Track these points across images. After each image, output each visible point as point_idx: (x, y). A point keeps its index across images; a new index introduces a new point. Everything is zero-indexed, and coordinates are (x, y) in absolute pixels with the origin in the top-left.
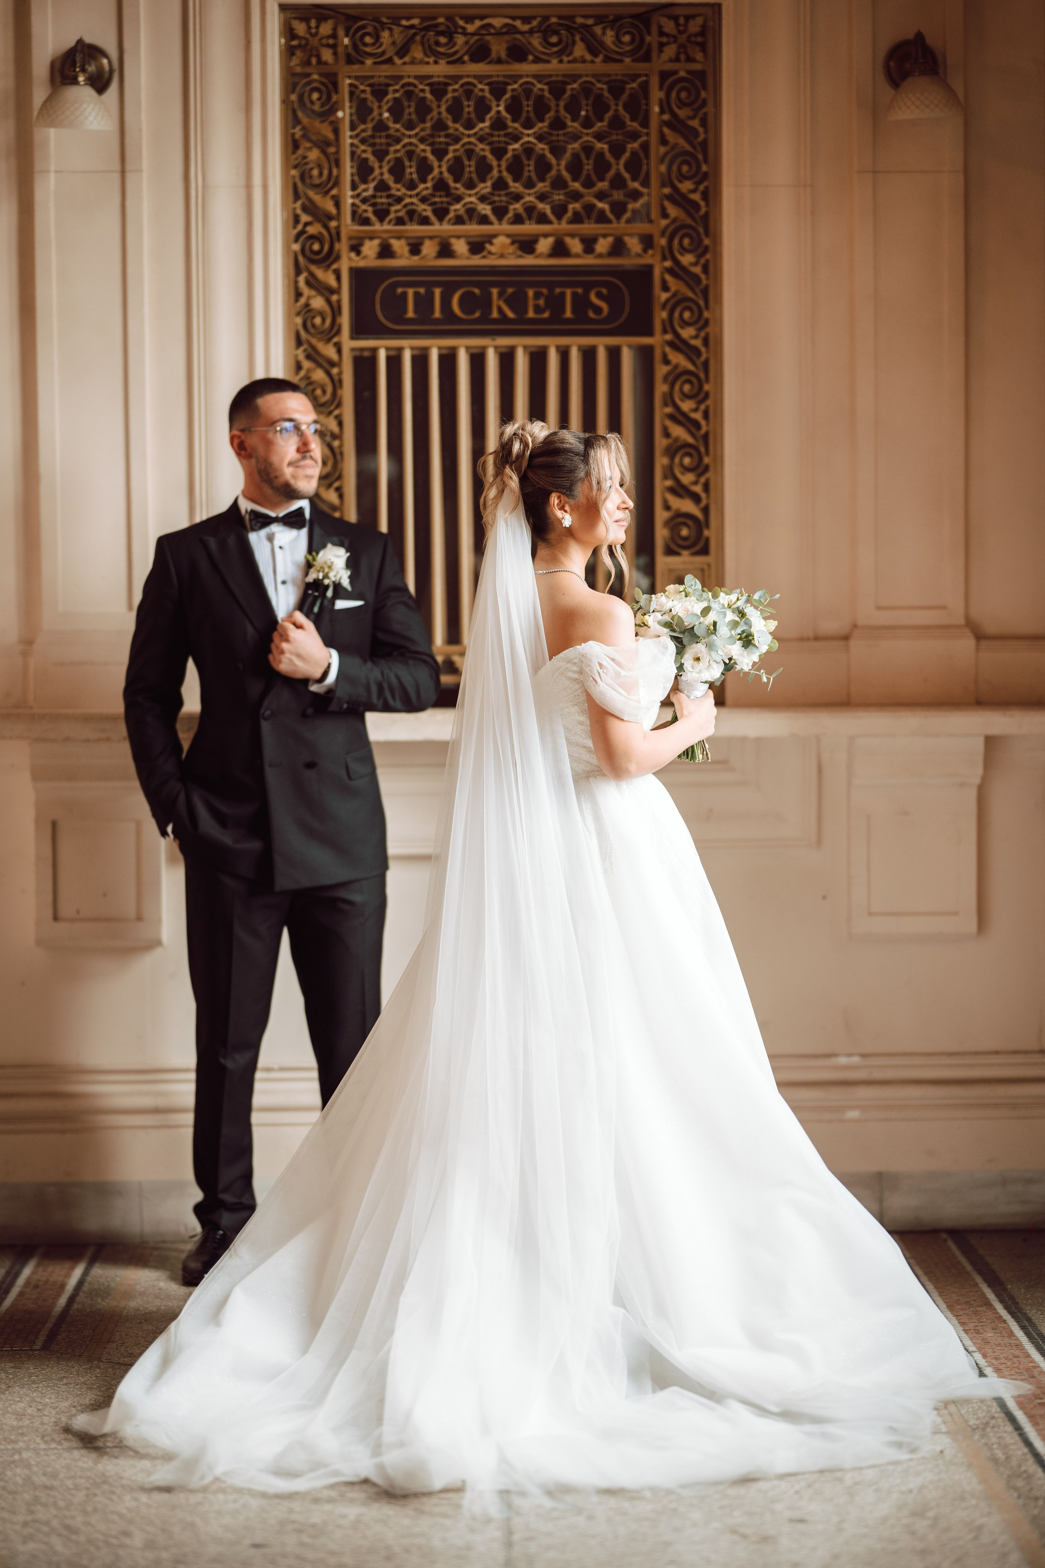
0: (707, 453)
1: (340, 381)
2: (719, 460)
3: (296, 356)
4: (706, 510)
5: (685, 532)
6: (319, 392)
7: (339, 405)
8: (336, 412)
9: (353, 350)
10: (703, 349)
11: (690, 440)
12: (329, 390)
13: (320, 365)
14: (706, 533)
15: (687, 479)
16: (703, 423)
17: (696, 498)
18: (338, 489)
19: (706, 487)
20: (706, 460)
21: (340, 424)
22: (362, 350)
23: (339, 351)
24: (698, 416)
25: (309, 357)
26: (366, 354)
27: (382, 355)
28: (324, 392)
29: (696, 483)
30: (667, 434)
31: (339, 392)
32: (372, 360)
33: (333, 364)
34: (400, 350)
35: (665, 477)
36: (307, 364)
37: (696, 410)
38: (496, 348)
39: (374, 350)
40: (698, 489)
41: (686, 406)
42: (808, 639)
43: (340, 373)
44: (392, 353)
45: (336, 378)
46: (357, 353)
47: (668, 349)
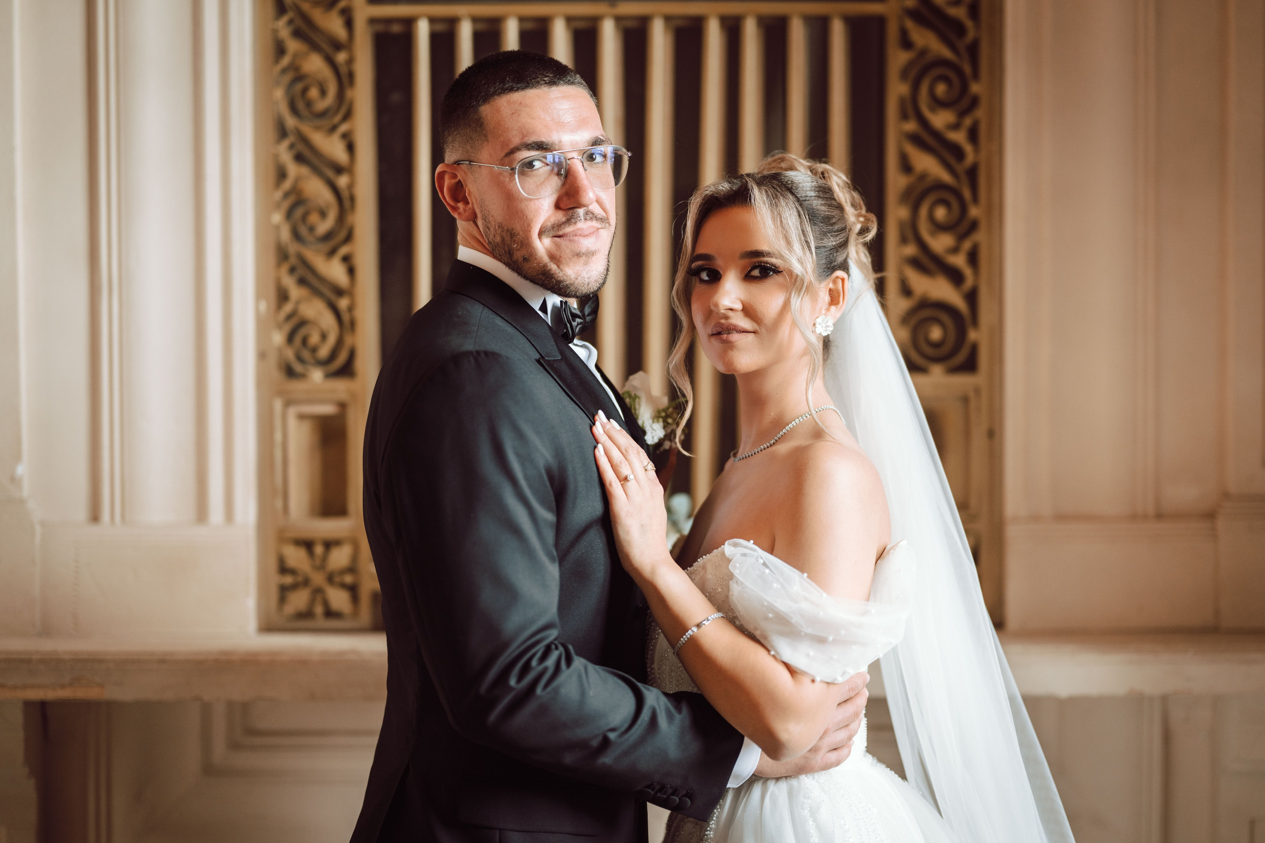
0: (975, 199)
1: (351, 76)
2: (996, 210)
3: (275, 32)
4: (972, 297)
5: (936, 333)
6: (314, 93)
7: (348, 115)
8: (344, 128)
9: (373, 21)
10: (969, 24)
11: (945, 177)
12: (332, 89)
13: (315, 47)
14: (973, 335)
15: (940, 243)
16: (968, 148)
17: (955, 276)
18: (346, 259)
19: (973, 258)
20: (974, 212)
21: (351, 148)
22: (389, 21)
23: (349, 24)
24: (959, 137)
25: (297, 34)
26: (396, 28)
27: (423, 30)
28: (323, 93)
29: (955, 250)
30: (906, 166)
31: (349, 94)
32: (407, 39)
33: (338, 46)
34: (453, 22)
35: (904, 240)
36: (293, 46)
37: (956, 127)
38: (618, 19)
39: (409, 23)
40: (959, 261)
41: (940, 119)
42: (1145, 517)
43: (350, 61)
44: (440, 27)
45: (343, 70)
46: (380, 28)
47: (910, 24)
